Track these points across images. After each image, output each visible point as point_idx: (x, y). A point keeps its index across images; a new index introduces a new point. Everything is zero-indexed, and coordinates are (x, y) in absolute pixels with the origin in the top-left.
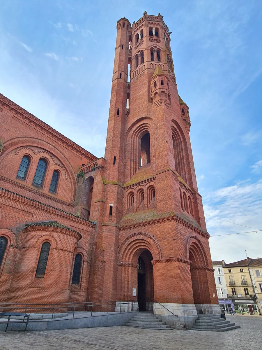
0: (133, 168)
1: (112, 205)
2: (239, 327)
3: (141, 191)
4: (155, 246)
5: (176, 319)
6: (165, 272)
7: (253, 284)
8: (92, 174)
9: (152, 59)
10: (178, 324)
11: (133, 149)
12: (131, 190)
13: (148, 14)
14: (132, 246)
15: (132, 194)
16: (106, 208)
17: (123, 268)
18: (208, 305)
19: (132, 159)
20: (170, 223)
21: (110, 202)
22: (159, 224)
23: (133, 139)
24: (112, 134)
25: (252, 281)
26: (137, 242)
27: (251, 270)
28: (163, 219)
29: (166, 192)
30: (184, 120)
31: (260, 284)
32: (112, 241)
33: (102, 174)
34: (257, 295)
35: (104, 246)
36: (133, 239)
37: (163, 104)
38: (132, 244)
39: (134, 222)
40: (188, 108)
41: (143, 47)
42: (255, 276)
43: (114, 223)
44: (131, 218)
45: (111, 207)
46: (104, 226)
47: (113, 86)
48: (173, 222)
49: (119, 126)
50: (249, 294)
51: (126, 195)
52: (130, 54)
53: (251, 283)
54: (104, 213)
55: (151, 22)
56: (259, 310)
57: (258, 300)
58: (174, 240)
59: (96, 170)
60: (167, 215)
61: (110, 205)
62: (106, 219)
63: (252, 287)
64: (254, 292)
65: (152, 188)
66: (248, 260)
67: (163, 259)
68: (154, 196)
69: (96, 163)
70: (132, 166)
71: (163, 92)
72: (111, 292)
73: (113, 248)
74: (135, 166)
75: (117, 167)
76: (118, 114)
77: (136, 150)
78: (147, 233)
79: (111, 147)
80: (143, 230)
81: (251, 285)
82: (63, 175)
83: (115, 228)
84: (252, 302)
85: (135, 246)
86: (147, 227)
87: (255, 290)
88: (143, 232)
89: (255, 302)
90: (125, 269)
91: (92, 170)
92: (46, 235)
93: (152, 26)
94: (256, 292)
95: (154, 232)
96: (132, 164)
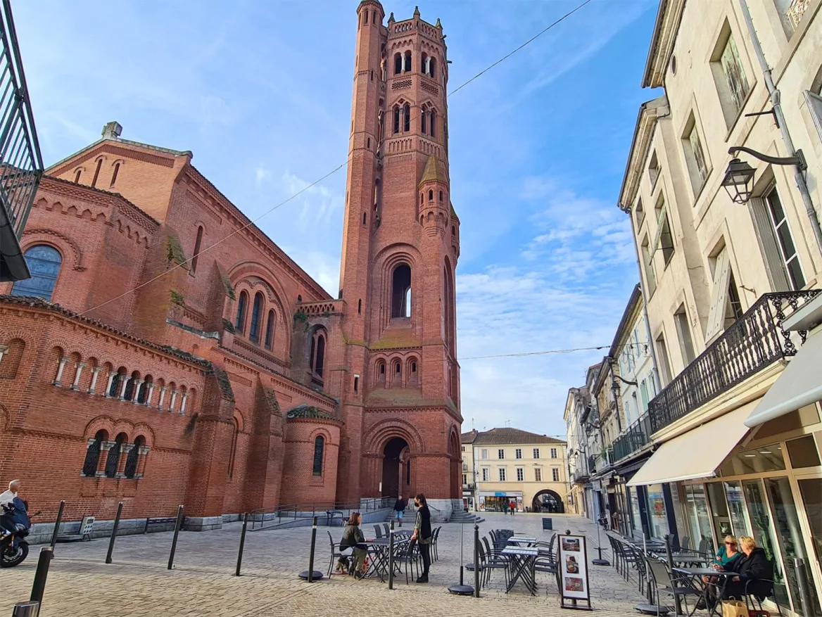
0: (383, 320)
1: (358, 376)
2: (484, 520)
3: (397, 360)
4: (417, 437)
5: (438, 513)
6: (427, 467)
7: (476, 469)
8: (324, 321)
9: (423, 130)
10: (439, 518)
11: (383, 288)
12: (381, 356)
13: (421, 18)
14: (382, 434)
15: (382, 361)
16: (350, 379)
17: (370, 460)
18: (456, 500)
19: (382, 305)
20: (437, 412)
21: (355, 371)
22: (424, 411)
23: (384, 270)
24: (356, 259)
25: (474, 464)
26: (390, 429)
27: (476, 449)
28: (430, 406)
29: (435, 372)
30: (453, 246)
31: (484, 470)
32: (358, 426)
33: (341, 326)
34: (477, 485)
35: (348, 432)
36: (386, 425)
37: (439, 235)
38: (383, 431)
39: (390, 405)
40: (459, 224)
41: (410, 95)
42: (481, 458)
43: (360, 403)
44: (382, 396)
45: (356, 378)
46: (349, 406)
47: (355, 161)
48: (441, 411)
49: (366, 246)
50: (467, 482)
51: (373, 360)
52: (382, 92)
53: (472, 468)
54: (347, 387)
55: (426, 41)
56: (476, 505)
57: (477, 492)
58: (442, 433)
59: (331, 317)
60: (434, 403)
61: (355, 376)
62: (350, 395)
63: (472, 474)
64: (474, 481)
65: (413, 359)
66: (473, 433)
67: (427, 453)
68: (414, 370)
69: (331, 305)
70: (382, 317)
71: (441, 214)
72: (357, 487)
73: (359, 435)
74: (385, 318)
75: (363, 319)
76: (364, 223)
77: (388, 291)
78: (407, 421)
79: (355, 282)
80: (401, 415)
81: (472, 471)
82: (279, 317)
83: (361, 409)
84: (469, 493)
85: (386, 434)
86: (406, 412)
87: (476, 478)
88: (401, 417)
89: (473, 495)
90: (372, 461)
91: (323, 315)
92: (319, 429)
93: (426, 50)
94: (477, 480)
95: (417, 420)
96: (382, 314)
